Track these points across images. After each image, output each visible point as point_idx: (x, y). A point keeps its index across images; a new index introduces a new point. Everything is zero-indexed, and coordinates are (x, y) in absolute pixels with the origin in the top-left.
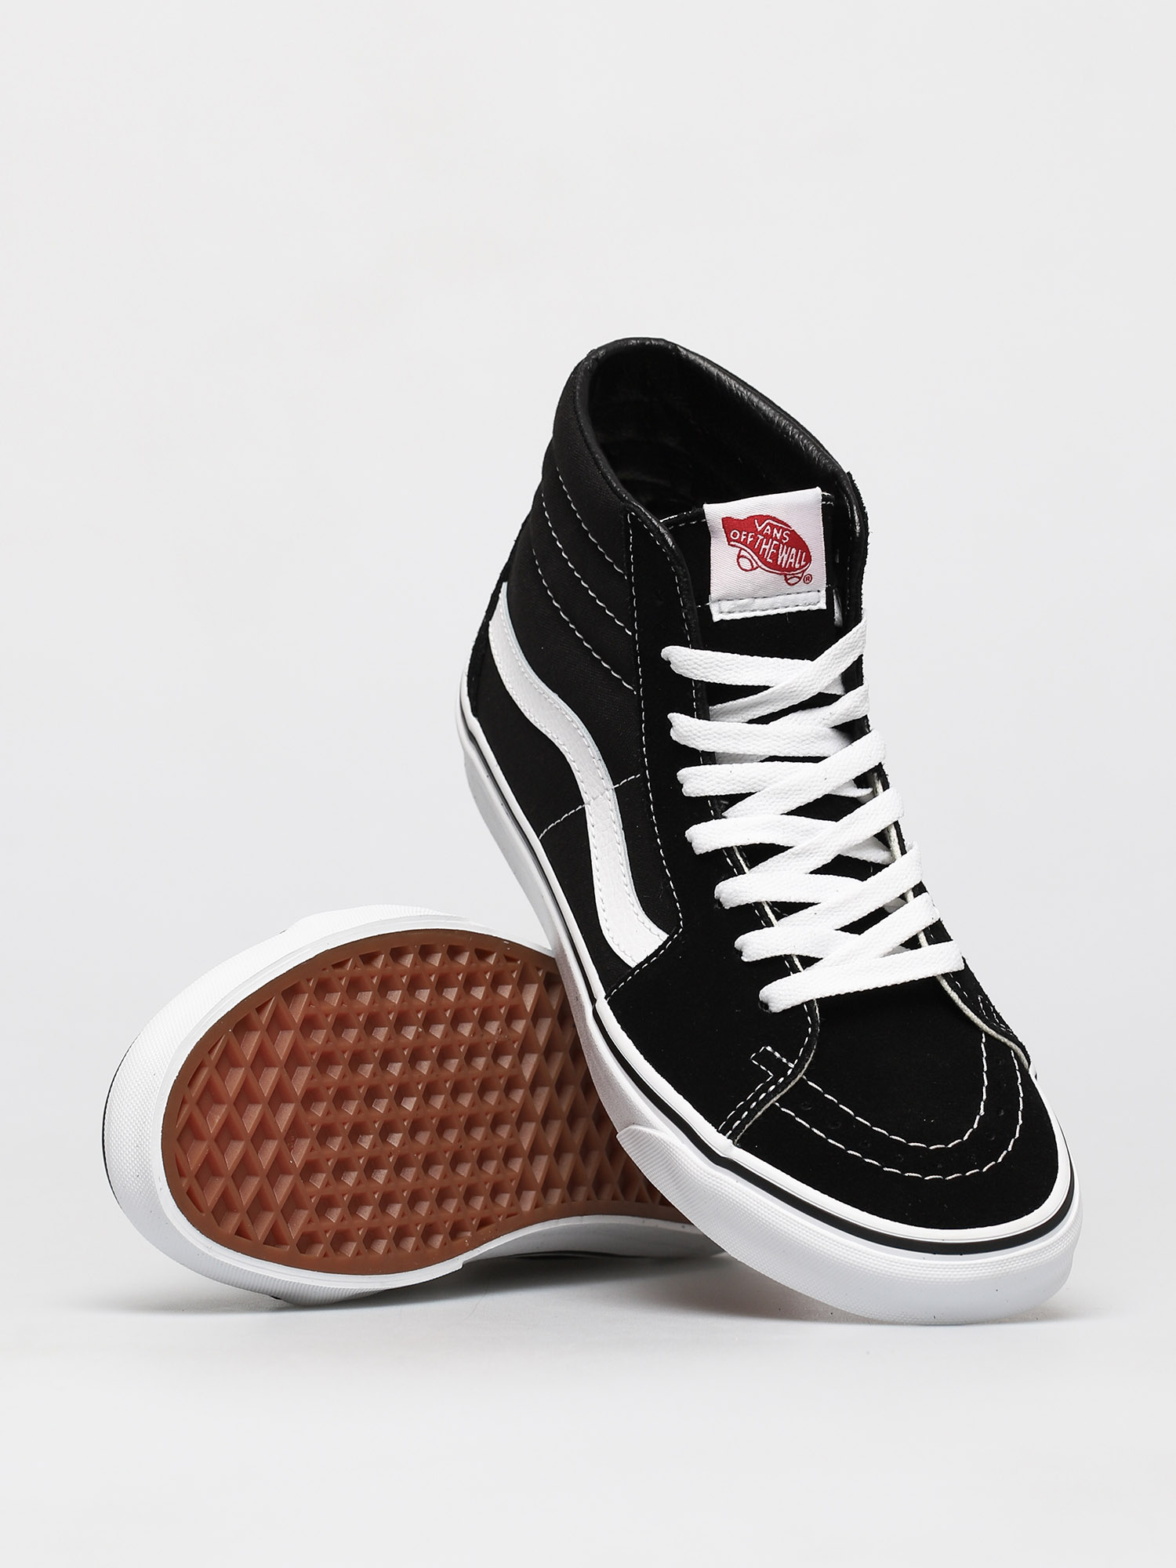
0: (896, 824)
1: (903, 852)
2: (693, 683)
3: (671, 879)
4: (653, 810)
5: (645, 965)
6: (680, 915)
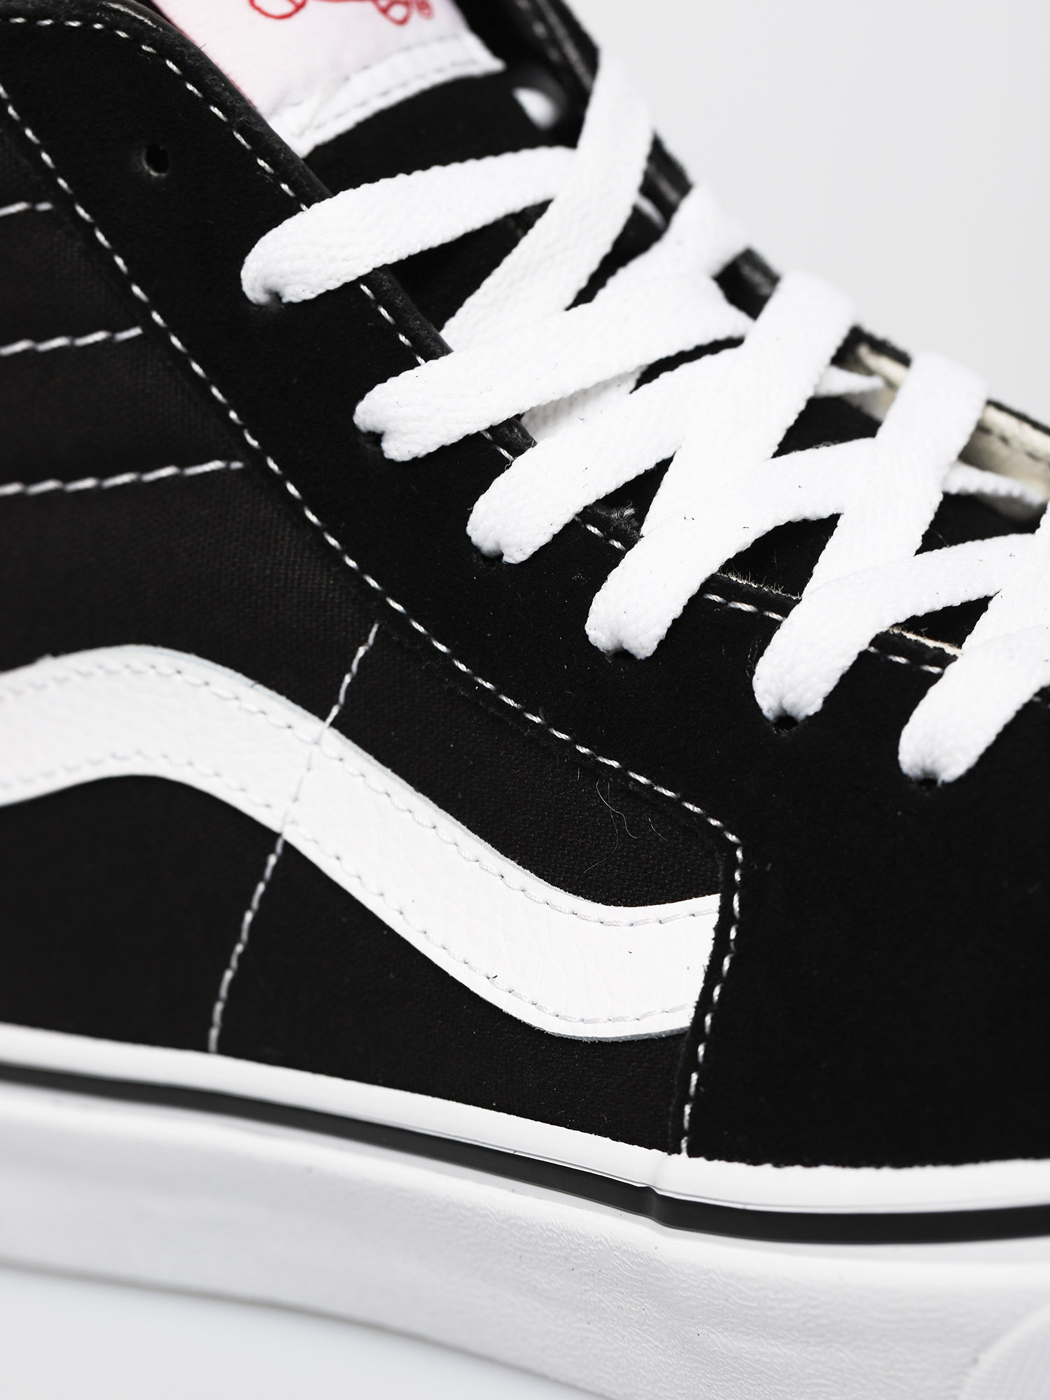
2: (364, 288)
3: (626, 767)
4: (467, 668)
5: (717, 991)
6: (714, 822)
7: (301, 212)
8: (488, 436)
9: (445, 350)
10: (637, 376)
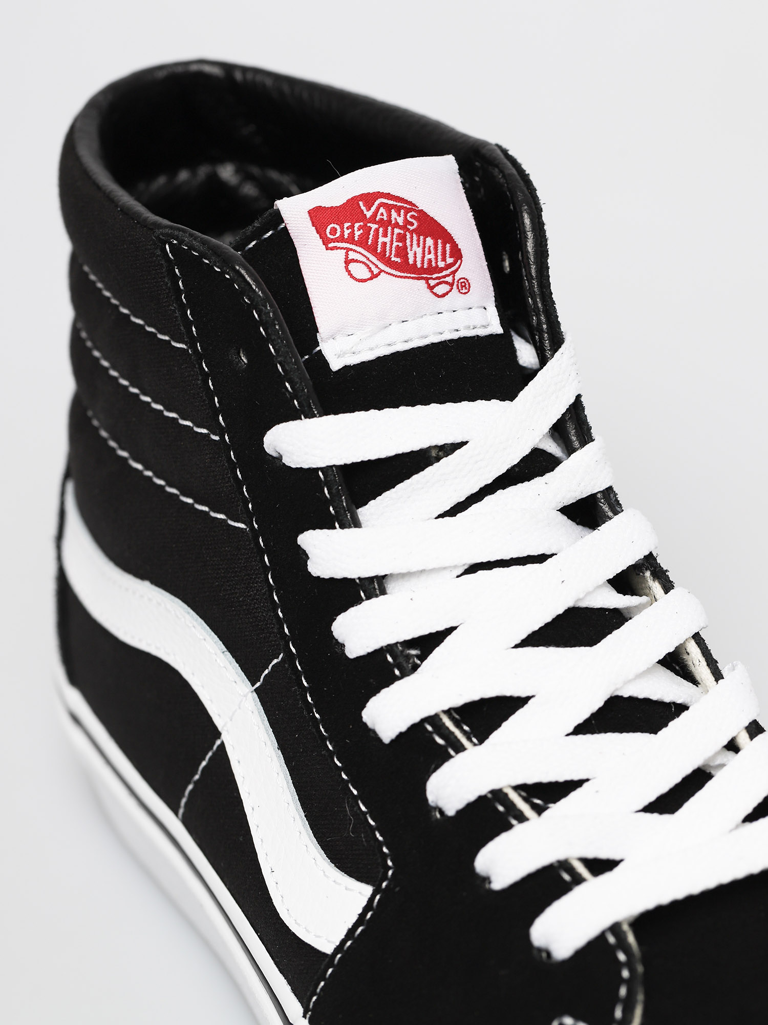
0: (697, 637)
1: (718, 675)
2: (320, 473)
3: (359, 797)
4: (312, 700)
5: (349, 943)
6: (385, 850)
7: (300, 420)
8: (358, 581)
9: (357, 524)
10: (466, 567)
